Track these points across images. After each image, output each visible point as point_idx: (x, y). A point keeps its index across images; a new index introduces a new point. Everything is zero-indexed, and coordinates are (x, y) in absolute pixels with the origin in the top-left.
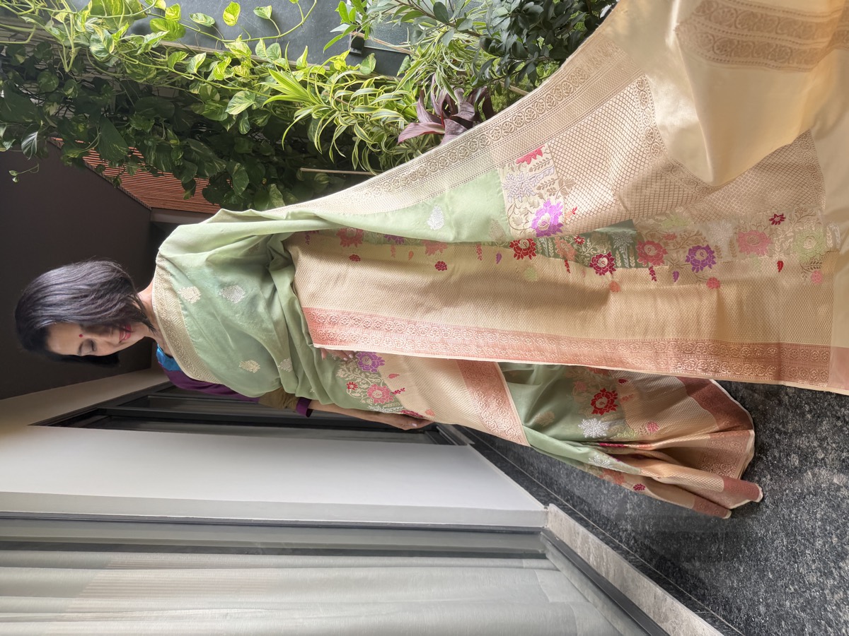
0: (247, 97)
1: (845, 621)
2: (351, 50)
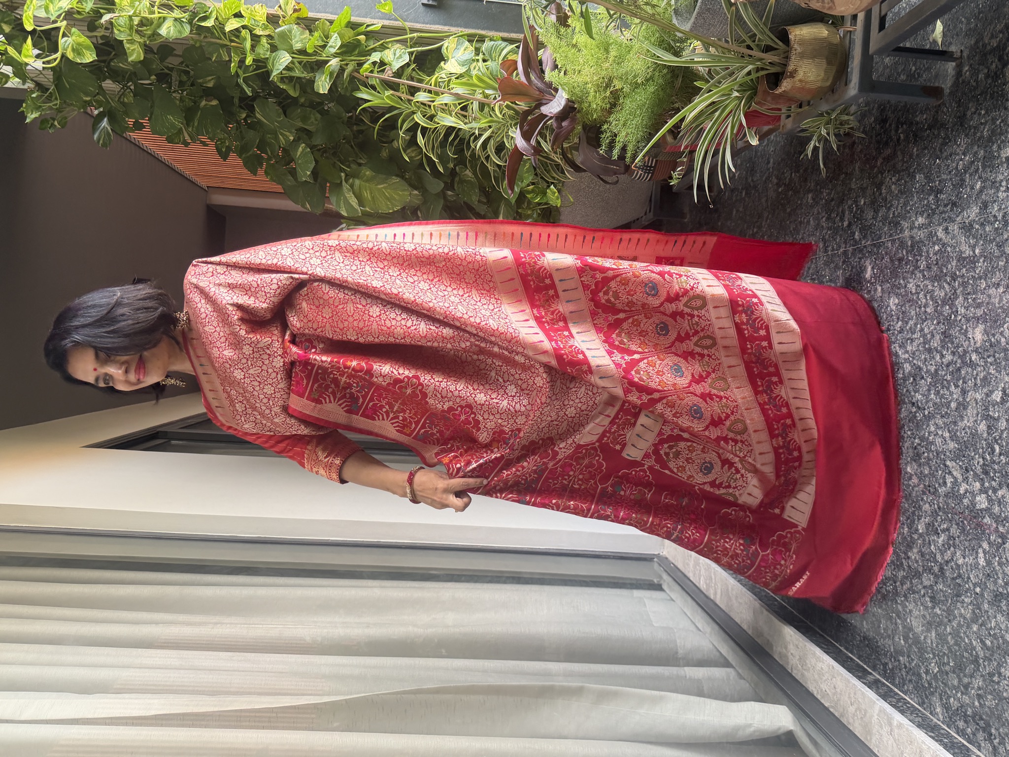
2: (425, 2)
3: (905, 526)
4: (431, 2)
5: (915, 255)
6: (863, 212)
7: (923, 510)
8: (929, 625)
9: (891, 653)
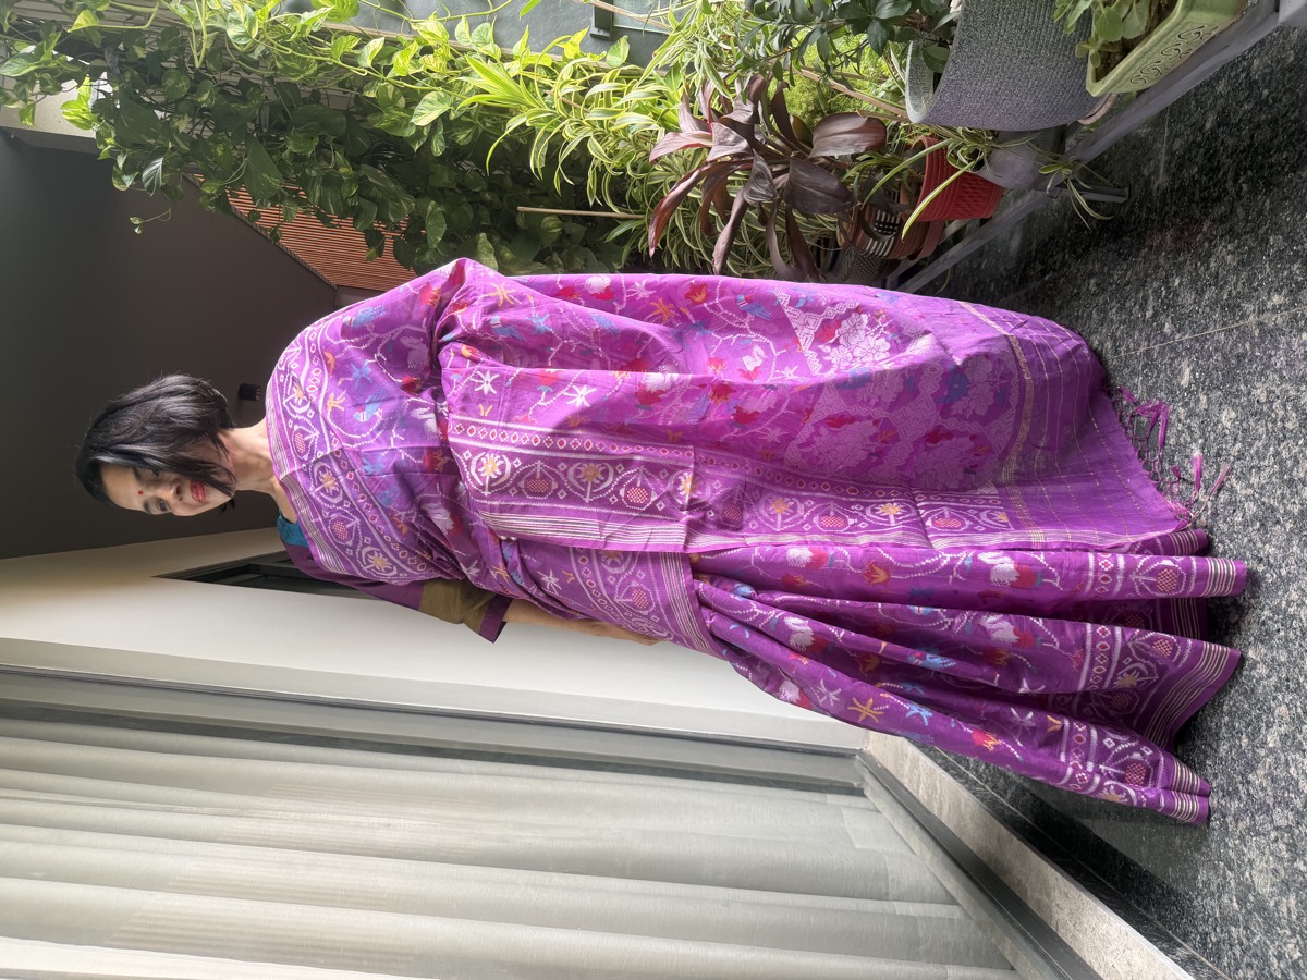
0: (441, 100)
1: (1250, 860)
2: (595, 31)
3: (1244, 736)
4: (602, 33)
5: (1267, 349)
6: (1178, 295)
7: (1276, 715)
8: (1285, 886)
9: (1216, 919)
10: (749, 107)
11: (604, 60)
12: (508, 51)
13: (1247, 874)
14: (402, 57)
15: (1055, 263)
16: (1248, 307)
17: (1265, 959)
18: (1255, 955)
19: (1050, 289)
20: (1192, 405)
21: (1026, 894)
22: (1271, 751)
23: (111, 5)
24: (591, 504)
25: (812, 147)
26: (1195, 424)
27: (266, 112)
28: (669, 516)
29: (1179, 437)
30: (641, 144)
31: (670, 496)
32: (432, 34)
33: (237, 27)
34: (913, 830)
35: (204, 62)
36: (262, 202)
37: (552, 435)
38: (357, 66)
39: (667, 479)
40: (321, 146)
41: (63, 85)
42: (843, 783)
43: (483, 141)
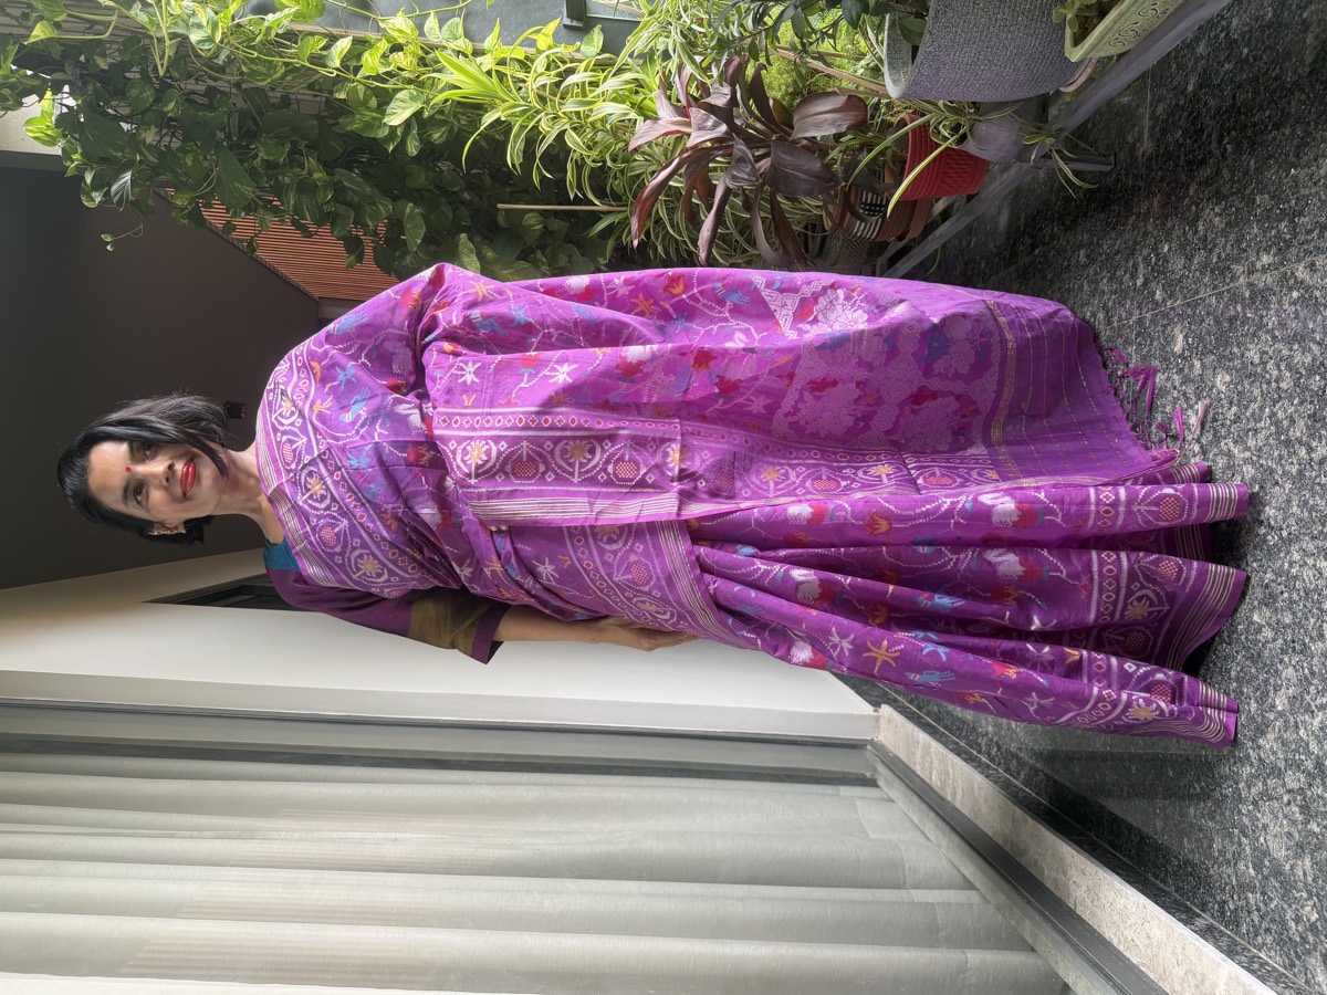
0: (412, 98)
1: (1263, 825)
2: (567, 22)
3: (1253, 701)
4: (575, 23)
5: (1257, 309)
6: (1168, 261)
7: (1283, 678)
8: (1300, 849)
9: (1233, 887)
10: (727, 90)
11: (578, 50)
12: (479, 46)
13: (1262, 840)
14: (371, 55)
15: (1044, 236)
16: (1238, 269)
17: (1283, 922)
18: (1273, 920)
19: (1040, 263)
20: (1186, 371)
21: (1043, 874)
22: (1281, 714)
23: (69, 15)
24: (581, 483)
25: (792, 128)
26: (1190, 390)
27: (235, 120)
28: (658, 488)
29: (1175, 404)
30: (620, 133)
31: (659, 468)
32: (401, 31)
33: (200, 31)
34: (928, 816)
35: (168, 71)
36: (235, 212)
37: (537, 413)
38: (326, 66)
39: (655, 451)
40: (294, 152)
41: (24, 100)
42: (857, 774)
43: (458, 138)
